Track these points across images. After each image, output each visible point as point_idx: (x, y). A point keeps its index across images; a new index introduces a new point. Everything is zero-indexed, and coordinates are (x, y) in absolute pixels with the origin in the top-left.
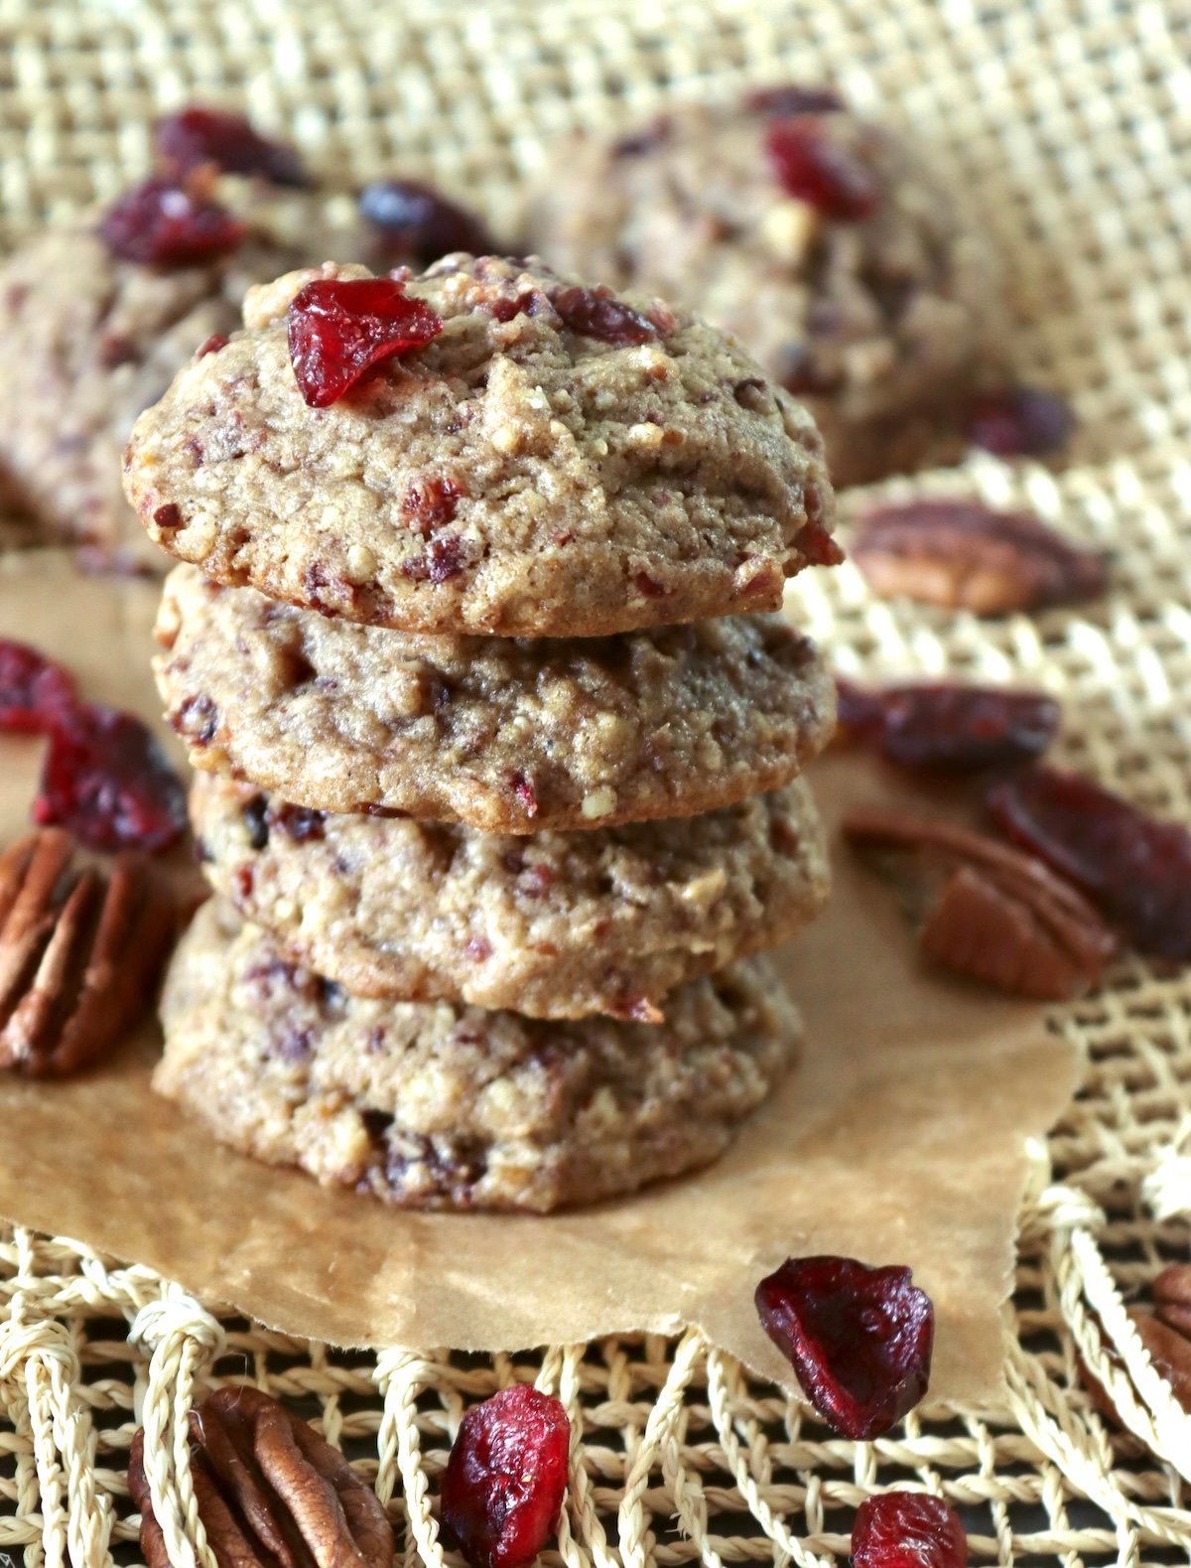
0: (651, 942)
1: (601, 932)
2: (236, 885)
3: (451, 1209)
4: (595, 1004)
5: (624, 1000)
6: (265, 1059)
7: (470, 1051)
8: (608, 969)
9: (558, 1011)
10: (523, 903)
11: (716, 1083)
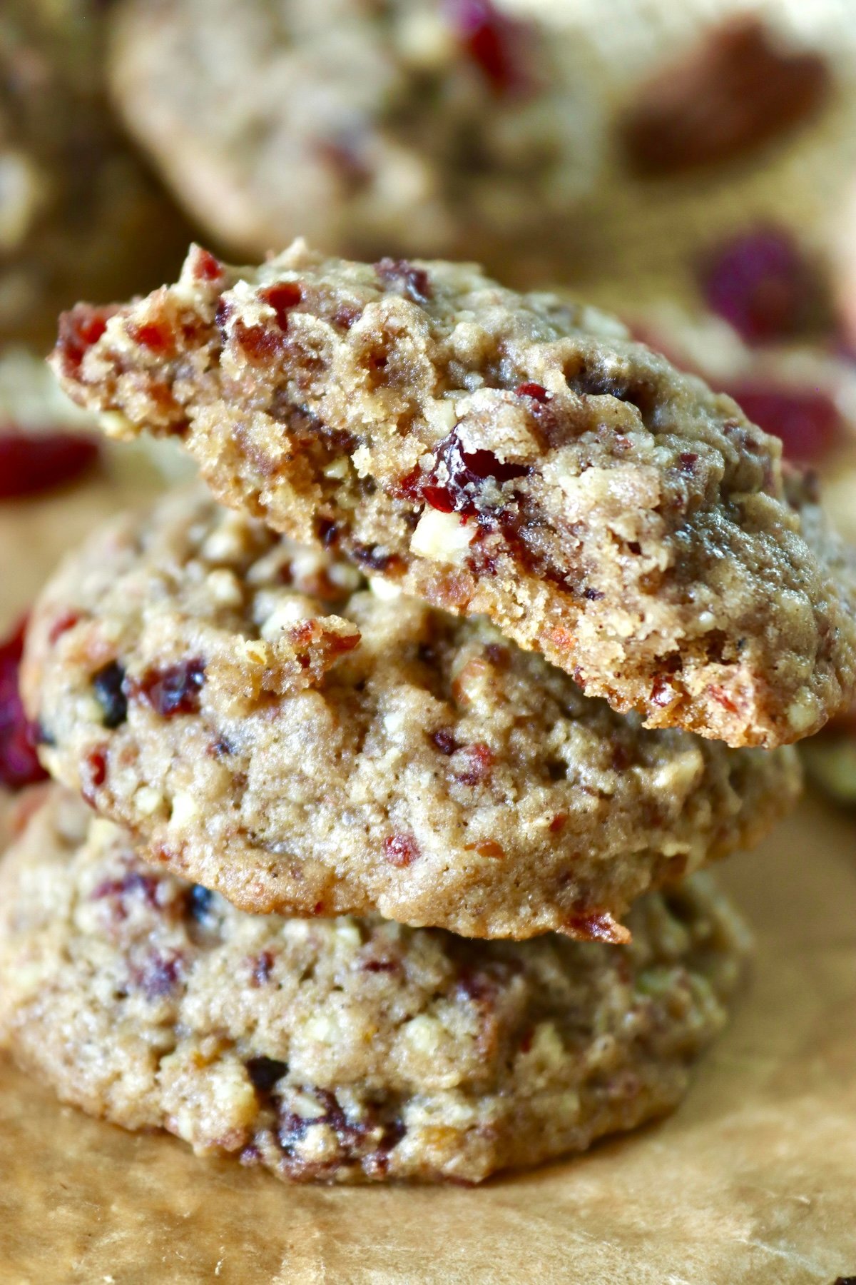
0: (617, 842)
1: (557, 826)
2: (86, 771)
3: (360, 1181)
4: (547, 919)
5: (580, 917)
6: (121, 996)
7: (382, 981)
8: (564, 876)
9: (500, 928)
10: (459, 791)
11: (676, 1012)
